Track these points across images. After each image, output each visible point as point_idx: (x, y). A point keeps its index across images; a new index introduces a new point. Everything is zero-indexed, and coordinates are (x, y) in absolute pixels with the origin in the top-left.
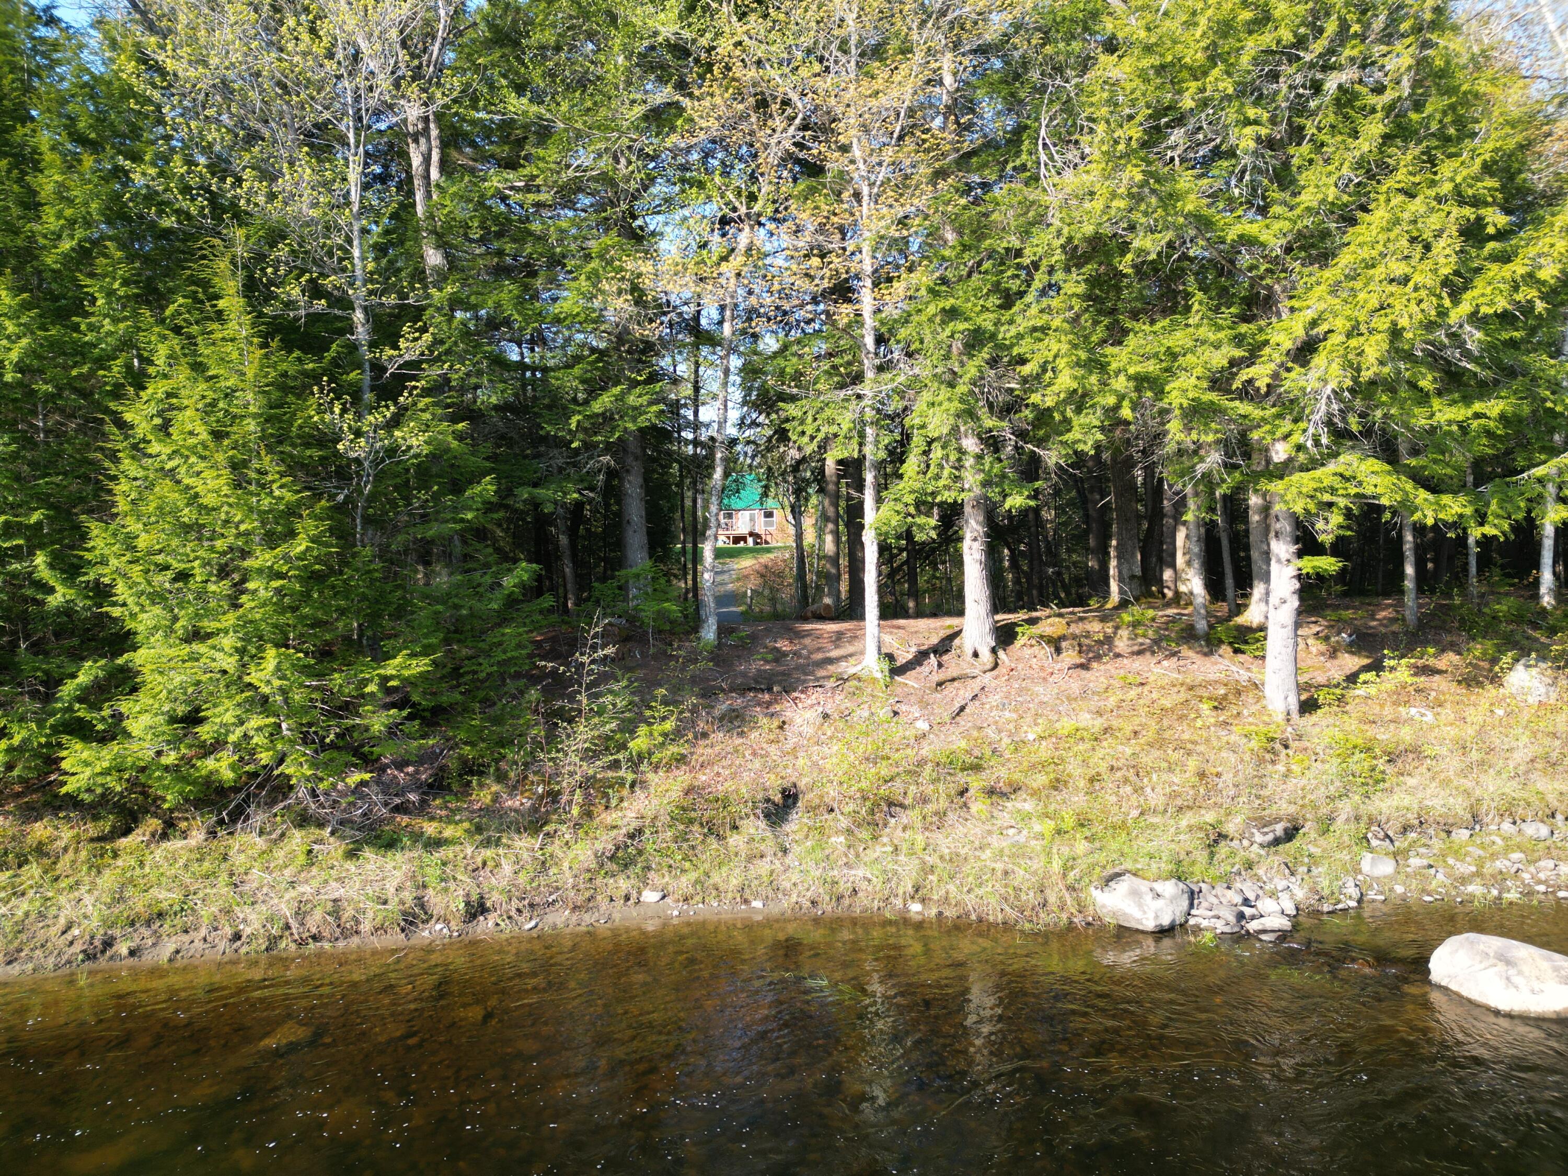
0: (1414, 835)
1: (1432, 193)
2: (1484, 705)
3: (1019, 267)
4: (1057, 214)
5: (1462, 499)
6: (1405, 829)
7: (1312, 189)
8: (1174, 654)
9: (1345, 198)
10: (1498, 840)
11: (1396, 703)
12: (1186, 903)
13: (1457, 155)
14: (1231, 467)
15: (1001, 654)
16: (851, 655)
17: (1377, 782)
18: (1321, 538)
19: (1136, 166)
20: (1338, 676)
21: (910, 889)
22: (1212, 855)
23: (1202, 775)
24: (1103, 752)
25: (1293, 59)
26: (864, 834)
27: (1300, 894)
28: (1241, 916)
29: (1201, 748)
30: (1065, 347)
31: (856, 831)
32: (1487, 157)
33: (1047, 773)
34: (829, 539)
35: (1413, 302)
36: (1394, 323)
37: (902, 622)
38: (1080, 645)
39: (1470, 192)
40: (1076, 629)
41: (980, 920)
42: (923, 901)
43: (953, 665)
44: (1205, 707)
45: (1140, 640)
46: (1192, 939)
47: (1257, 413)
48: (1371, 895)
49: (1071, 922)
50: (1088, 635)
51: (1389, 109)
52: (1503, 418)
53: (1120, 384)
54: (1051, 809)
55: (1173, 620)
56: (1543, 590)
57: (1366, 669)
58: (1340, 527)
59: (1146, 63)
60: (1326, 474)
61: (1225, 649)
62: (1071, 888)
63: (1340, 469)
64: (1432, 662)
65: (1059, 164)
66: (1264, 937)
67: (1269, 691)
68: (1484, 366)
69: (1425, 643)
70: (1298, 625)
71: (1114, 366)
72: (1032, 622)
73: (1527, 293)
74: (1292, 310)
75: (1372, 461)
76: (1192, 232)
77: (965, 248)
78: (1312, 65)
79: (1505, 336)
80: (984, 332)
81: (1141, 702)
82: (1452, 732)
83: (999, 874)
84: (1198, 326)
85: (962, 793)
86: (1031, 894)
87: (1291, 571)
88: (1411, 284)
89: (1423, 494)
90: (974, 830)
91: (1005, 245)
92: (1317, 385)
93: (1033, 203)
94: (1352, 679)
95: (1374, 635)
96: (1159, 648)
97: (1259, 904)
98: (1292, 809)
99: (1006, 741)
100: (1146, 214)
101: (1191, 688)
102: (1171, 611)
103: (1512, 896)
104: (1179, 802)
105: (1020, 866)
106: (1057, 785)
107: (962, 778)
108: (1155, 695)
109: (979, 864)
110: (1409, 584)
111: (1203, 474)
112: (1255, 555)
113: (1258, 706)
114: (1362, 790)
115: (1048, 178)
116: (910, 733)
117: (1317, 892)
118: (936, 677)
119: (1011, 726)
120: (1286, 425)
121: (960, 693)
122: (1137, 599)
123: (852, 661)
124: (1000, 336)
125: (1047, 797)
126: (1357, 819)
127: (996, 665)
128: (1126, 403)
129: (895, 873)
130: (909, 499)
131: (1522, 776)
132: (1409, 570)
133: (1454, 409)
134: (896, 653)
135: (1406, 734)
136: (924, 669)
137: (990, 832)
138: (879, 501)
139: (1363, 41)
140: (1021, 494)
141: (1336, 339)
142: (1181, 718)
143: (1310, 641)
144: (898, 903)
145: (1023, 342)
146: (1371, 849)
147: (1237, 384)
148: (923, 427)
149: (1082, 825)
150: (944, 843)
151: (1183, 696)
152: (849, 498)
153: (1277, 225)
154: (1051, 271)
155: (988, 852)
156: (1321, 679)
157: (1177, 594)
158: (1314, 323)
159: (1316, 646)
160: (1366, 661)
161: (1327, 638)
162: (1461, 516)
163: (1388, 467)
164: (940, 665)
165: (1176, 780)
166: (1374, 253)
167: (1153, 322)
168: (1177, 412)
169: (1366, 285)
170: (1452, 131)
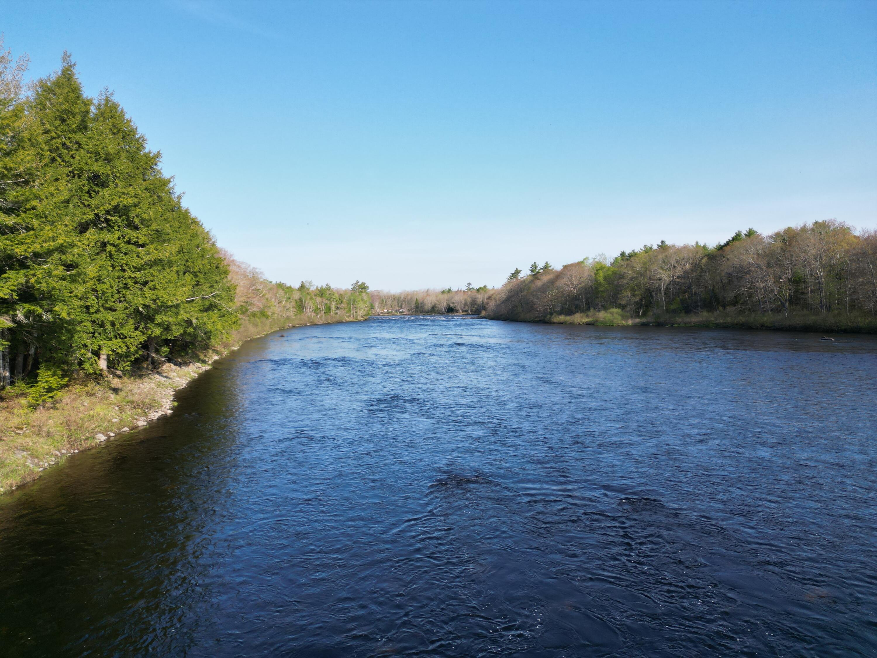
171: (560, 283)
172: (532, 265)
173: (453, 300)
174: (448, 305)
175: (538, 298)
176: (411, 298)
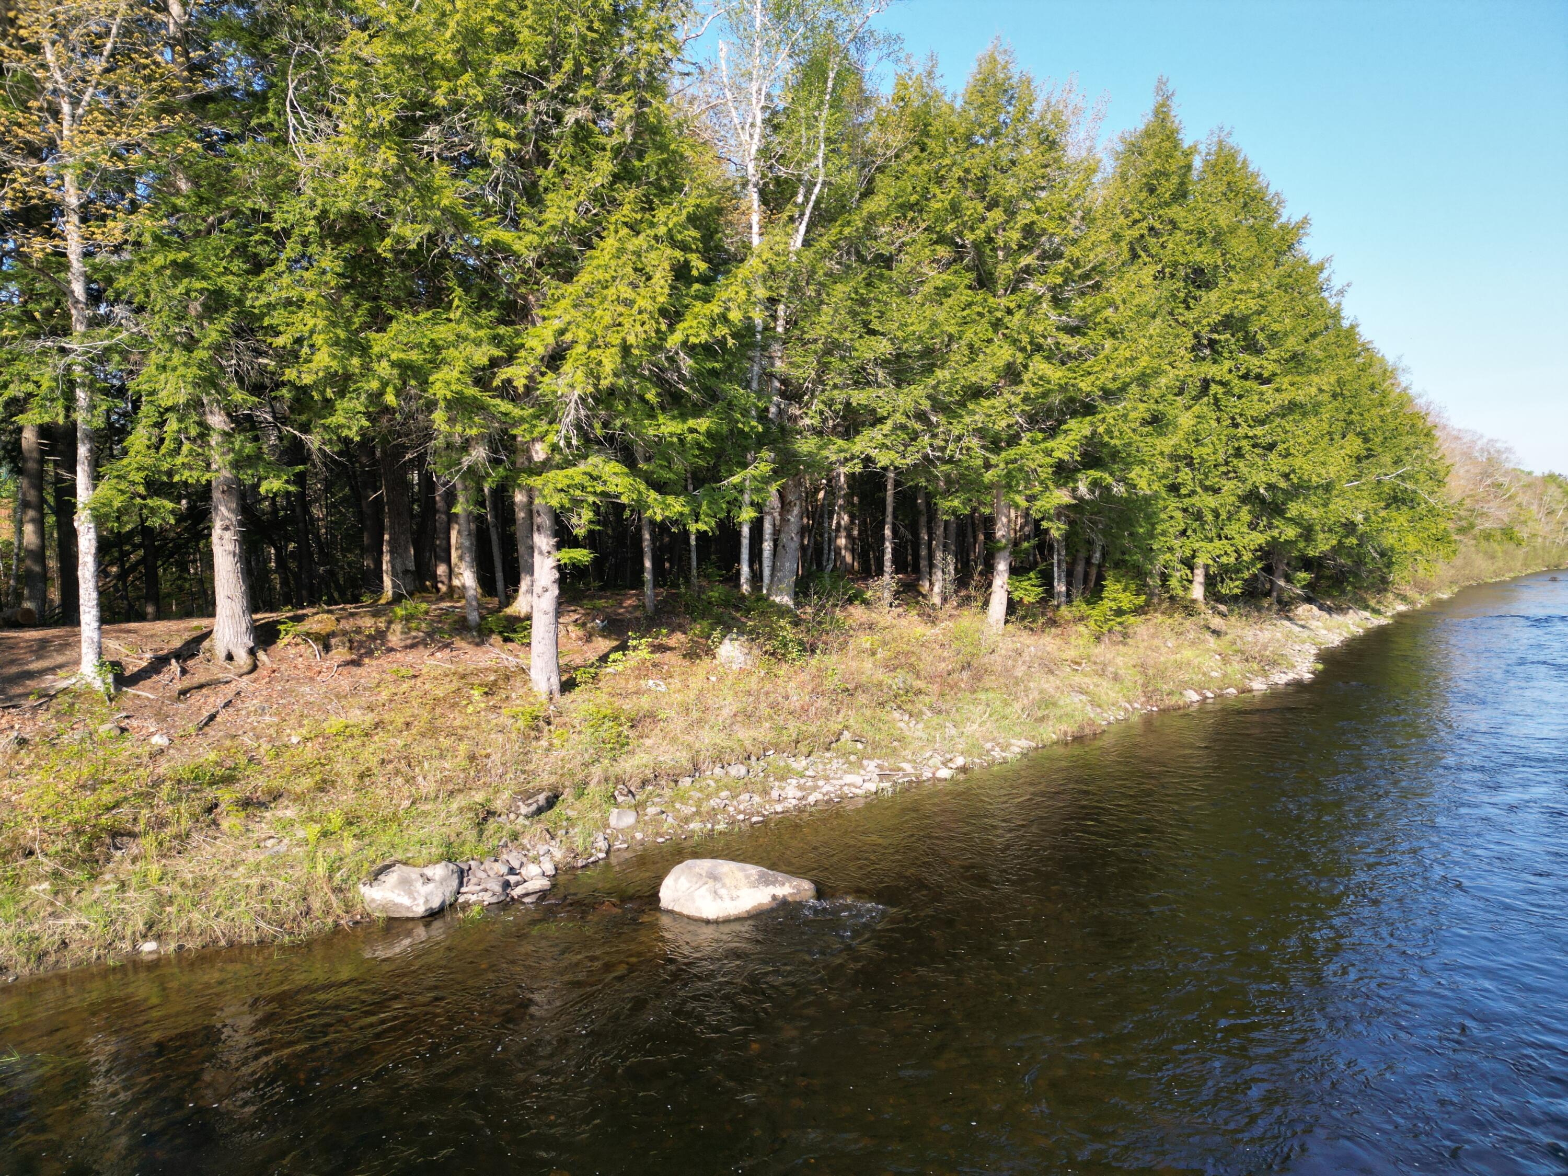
0: (650, 788)
1: (651, 232)
2: (702, 674)
3: (268, 232)
4: (309, 184)
5: (682, 499)
6: (644, 783)
7: (555, 209)
8: (447, 646)
9: (583, 223)
10: (712, 783)
11: (638, 678)
12: (455, 883)
13: (670, 204)
14: (496, 462)
15: (261, 655)
16: (60, 666)
17: (623, 746)
18: (576, 531)
19: (390, 148)
20: (593, 657)
21: (141, 927)
22: (481, 833)
23: (472, 758)
24: (373, 746)
25: (538, 86)
26: (79, 875)
27: (558, 854)
28: (507, 885)
29: (472, 733)
30: (321, 324)
31: (67, 872)
32: (691, 209)
33: (312, 775)
34: (29, 529)
35: (638, 324)
36: (624, 340)
37: (133, 625)
38: (350, 641)
39: (679, 237)
40: (346, 625)
41: (231, 944)
42: (158, 937)
43: (199, 670)
44: (476, 694)
45: (414, 634)
46: (461, 915)
47: (516, 412)
48: (618, 845)
49: (337, 925)
50: (358, 631)
51: (617, 151)
52: (709, 434)
53: (383, 369)
54: (316, 812)
55: (447, 612)
56: (743, 580)
57: (615, 649)
58: (591, 522)
59: (399, 49)
60: (577, 473)
61: (496, 639)
62: (337, 890)
63: (589, 469)
64: (665, 641)
65: (310, 131)
66: (526, 900)
67: (533, 674)
68: (695, 390)
69: (660, 625)
70: (559, 613)
71: (376, 350)
72: (299, 619)
73: (721, 331)
74: (544, 319)
75: (613, 463)
76: (451, 230)
77: (202, 200)
78: (554, 97)
79: (709, 365)
80: (229, 296)
81: (414, 693)
82: (679, 697)
83: (254, 890)
84: (459, 322)
85: (210, 810)
86: (292, 904)
87: (551, 562)
88: (636, 307)
89: (653, 495)
90: (225, 847)
91: (249, 204)
92: (566, 390)
93: (282, 165)
94: (604, 659)
95: (621, 621)
96: (433, 640)
97: (523, 871)
98: (553, 779)
99: (265, 746)
100: (403, 201)
101: (463, 677)
102: (445, 605)
103: (721, 827)
104: (450, 787)
105: (279, 877)
106: (323, 786)
107: (210, 794)
108: (427, 687)
109: (230, 883)
110: (648, 576)
111: (469, 467)
112: (522, 549)
113: (525, 689)
114: (610, 755)
115: (297, 143)
116: (144, 750)
117: (573, 850)
118: (178, 686)
119: (272, 731)
120: (542, 426)
121: (212, 701)
122: (411, 594)
123: (62, 673)
124: (248, 303)
125: (313, 800)
126: (607, 780)
127: (254, 668)
128: (390, 389)
129: (122, 912)
130: (138, 477)
131: (728, 729)
132: (648, 564)
133: (674, 423)
134: (124, 660)
135: (645, 702)
136: (163, 678)
137: (244, 848)
138: (96, 478)
139: (594, 84)
140: (278, 477)
141: (580, 348)
142: (453, 706)
143: (570, 628)
144: (126, 946)
145: (275, 314)
146: (617, 805)
147: (496, 382)
148: (152, 393)
149: (351, 824)
150: (186, 868)
151: (456, 684)
152: (59, 479)
153: (529, 238)
154: (305, 242)
155: (241, 869)
156: (579, 661)
157: (451, 588)
158: (562, 332)
159: (575, 632)
160: (615, 643)
161: (584, 625)
162: (681, 514)
163: (626, 470)
164: (184, 672)
165: (447, 765)
166: (608, 277)
167: (416, 313)
168: (442, 404)
169: (601, 303)
170: (665, 183)
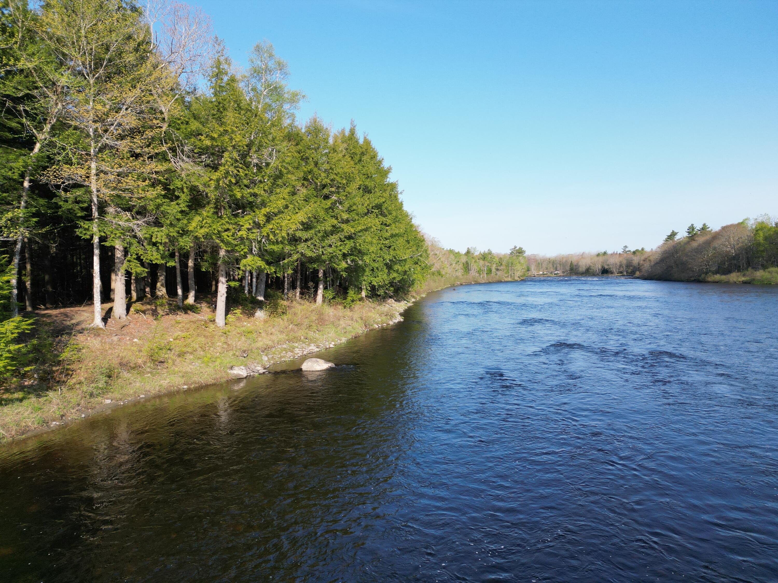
15: (128, 317)
21: (183, 382)
38: (151, 313)
42: (187, 385)
56: (246, 292)
61: (189, 311)
67: (217, 321)
96: (172, 312)
104: (225, 350)
108: (188, 325)
137: (188, 365)
143: (206, 308)
144: (180, 387)
146: (262, 355)
157: (157, 296)
161: (209, 307)
171: (716, 244)
172: (690, 228)
173: (608, 262)
174: (602, 267)
175: (692, 259)
176: (566, 261)
